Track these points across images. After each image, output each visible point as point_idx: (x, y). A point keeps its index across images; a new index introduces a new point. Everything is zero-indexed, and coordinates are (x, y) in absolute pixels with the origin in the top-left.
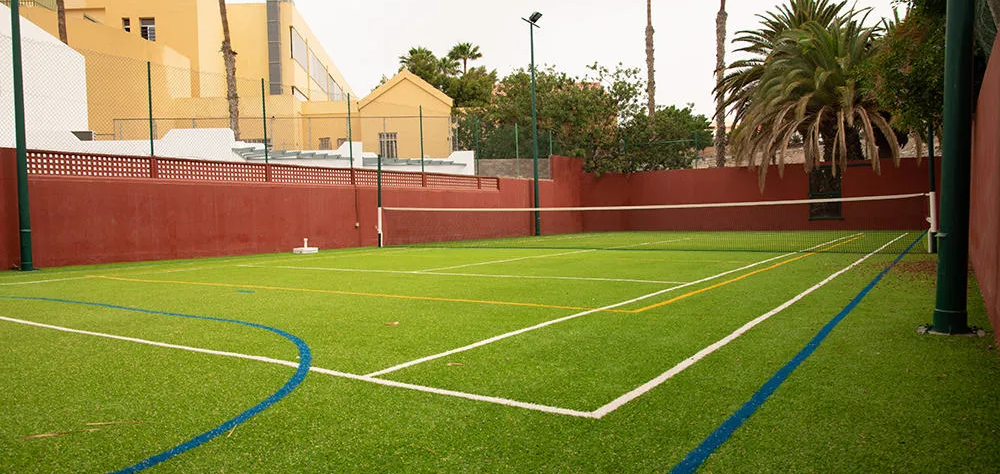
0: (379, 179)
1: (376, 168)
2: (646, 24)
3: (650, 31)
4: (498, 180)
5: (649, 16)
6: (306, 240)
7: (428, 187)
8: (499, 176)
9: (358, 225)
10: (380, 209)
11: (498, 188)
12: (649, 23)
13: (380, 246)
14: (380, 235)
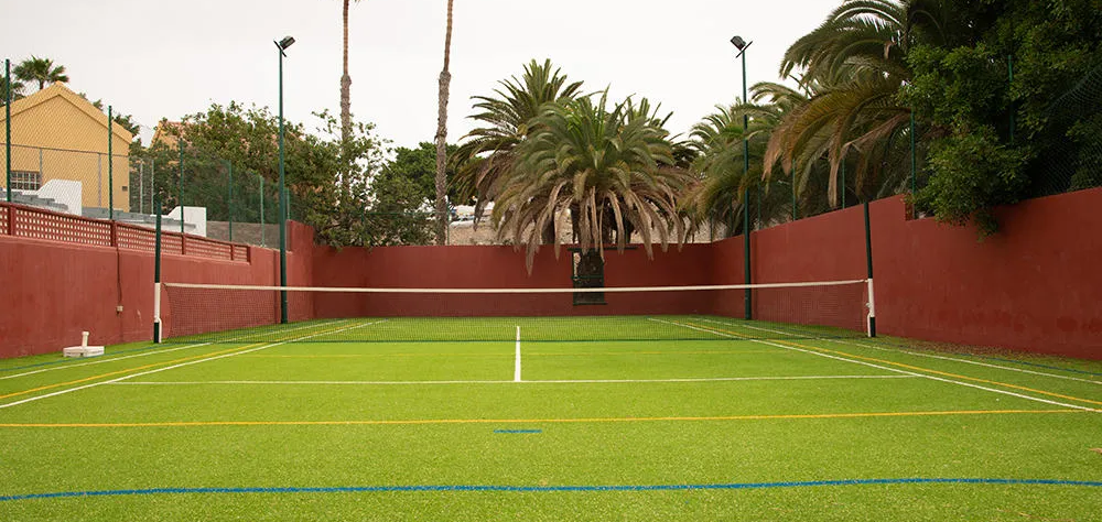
0: (158, 242)
1: (155, 227)
2: (342, 74)
3: (346, 81)
4: (248, 248)
5: (346, 64)
6: (86, 334)
7: (187, 256)
8: (249, 245)
9: (121, 308)
10: (158, 285)
11: (249, 260)
12: (346, 72)
13: (156, 341)
14: (157, 325)
